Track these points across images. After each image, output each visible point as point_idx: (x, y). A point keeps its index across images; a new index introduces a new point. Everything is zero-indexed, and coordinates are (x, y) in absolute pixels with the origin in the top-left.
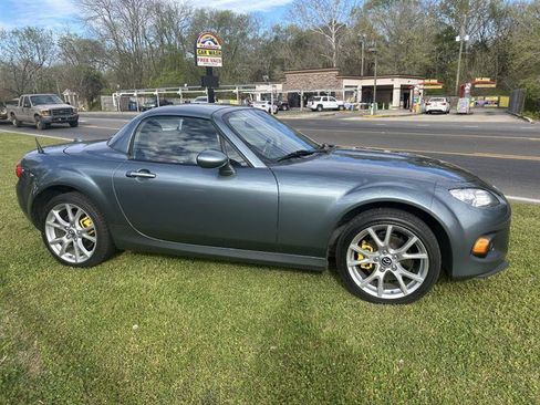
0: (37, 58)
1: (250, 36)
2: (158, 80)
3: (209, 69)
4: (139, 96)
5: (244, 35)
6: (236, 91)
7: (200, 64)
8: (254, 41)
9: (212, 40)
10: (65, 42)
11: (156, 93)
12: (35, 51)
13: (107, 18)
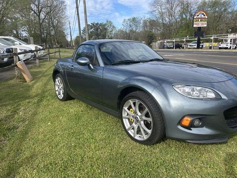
0: (134, 29)
1: (230, 10)
2: (177, 35)
3: (199, 28)
4: (167, 42)
5: (225, 10)
6: (212, 38)
7: (195, 26)
8: (232, 13)
9: (203, 14)
10: (145, 22)
11: (174, 41)
12: (134, 26)
13: (160, 10)
